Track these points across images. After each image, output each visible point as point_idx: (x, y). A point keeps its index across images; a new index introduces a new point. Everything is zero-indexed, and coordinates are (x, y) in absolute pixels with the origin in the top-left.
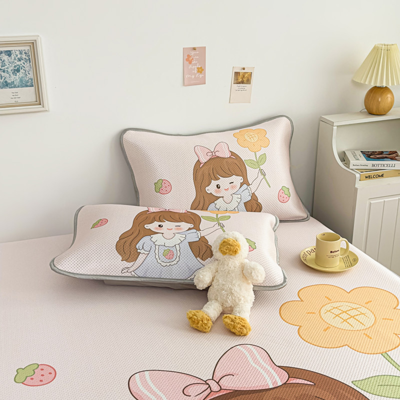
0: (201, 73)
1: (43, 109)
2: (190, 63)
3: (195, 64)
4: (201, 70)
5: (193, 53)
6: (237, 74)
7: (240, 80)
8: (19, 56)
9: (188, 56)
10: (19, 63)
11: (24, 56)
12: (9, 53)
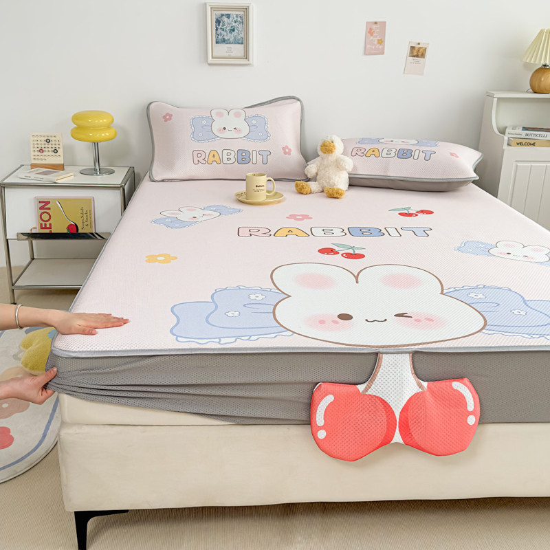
0: (381, 44)
1: (248, 62)
3: (376, 37)
4: (381, 42)
5: (374, 26)
6: (412, 48)
7: (415, 54)
8: (235, 19)
9: (371, 29)
10: (234, 24)
11: (239, 19)
12: (228, 16)
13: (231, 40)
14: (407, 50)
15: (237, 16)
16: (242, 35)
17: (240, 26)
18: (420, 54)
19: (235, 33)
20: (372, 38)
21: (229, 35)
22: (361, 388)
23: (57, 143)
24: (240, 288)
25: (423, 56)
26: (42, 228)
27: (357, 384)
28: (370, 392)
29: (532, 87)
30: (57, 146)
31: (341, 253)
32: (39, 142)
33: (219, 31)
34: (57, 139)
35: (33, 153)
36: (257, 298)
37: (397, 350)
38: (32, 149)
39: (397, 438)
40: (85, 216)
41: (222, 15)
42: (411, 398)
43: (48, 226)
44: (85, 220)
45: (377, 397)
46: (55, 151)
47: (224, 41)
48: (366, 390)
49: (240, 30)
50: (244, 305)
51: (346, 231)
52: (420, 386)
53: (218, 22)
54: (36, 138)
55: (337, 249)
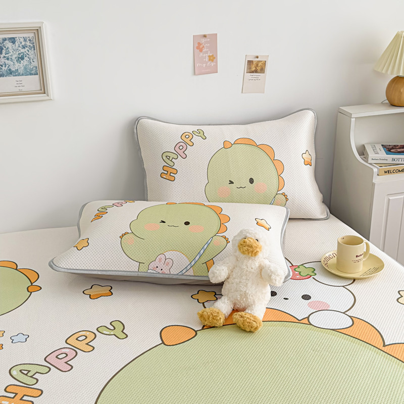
0: (212, 61)
1: (47, 98)
2: (201, 51)
3: (207, 52)
4: (213, 58)
5: (203, 40)
6: (250, 62)
7: (253, 69)
9: (199, 44)
13: (21, 71)
14: (243, 66)
17: (31, 52)
18: (259, 68)
19: (25, 62)
20: (201, 54)
21: (17, 65)
25: (262, 70)
29: (388, 99)
41: (5, 40)
49: (32, 57)
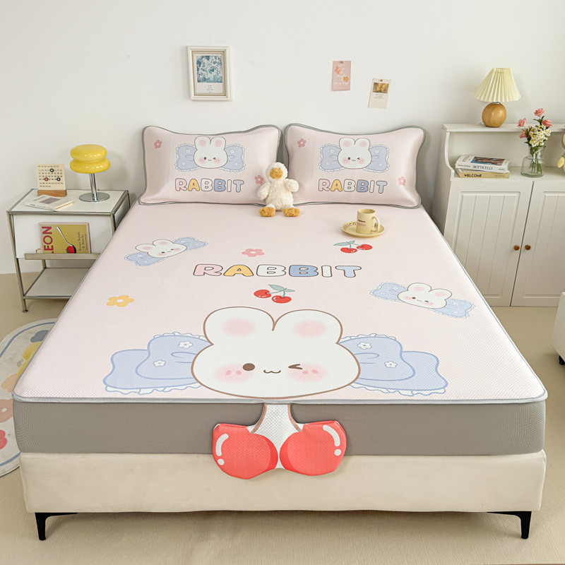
0: (347, 81)
1: (227, 99)
2: (338, 73)
3: (342, 74)
4: (347, 79)
5: (340, 65)
6: (376, 84)
7: (378, 89)
8: (214, 60)
9: (337, 68)
10: (214, 65)
11: (217, 61)
12: (208, 58)
13: (211, 79)
14: (371, 86)
15: (216, 58)
16: (221, 75)
17: (219, 67)
18: (383, 89)
19: (214, 73)
20: (338, 76)
21: (209, 74)
22: (250, 429)
23: (60, 172)
24: (175, 335)
25: (385, 91)
26: (45, 249)
27: (248, 426)
28: (257, 432)
29: (484, 121)
30: (60, 175)
31: (273, 295)
32: (44, 172)
33: (200, 71)
34: (59, 168)
35: (39, 181)
36: (185, 347)
37: (278, 401)
38: (39, 178)
39: (279, 465)
40: (81, 239)
41: (203, 57)
42: (289, 438)
43: (50, 248)
44: (82, 243)
45: (263, 437)
46: (59, 179)
47: (205, 80)
48: (255, 430)
49: (219, 70)
50: (172, 354)
51: (287, 271)
52: (297, 428)
53: (199, 63)
54: (42, 168)
55: (271, 290)
